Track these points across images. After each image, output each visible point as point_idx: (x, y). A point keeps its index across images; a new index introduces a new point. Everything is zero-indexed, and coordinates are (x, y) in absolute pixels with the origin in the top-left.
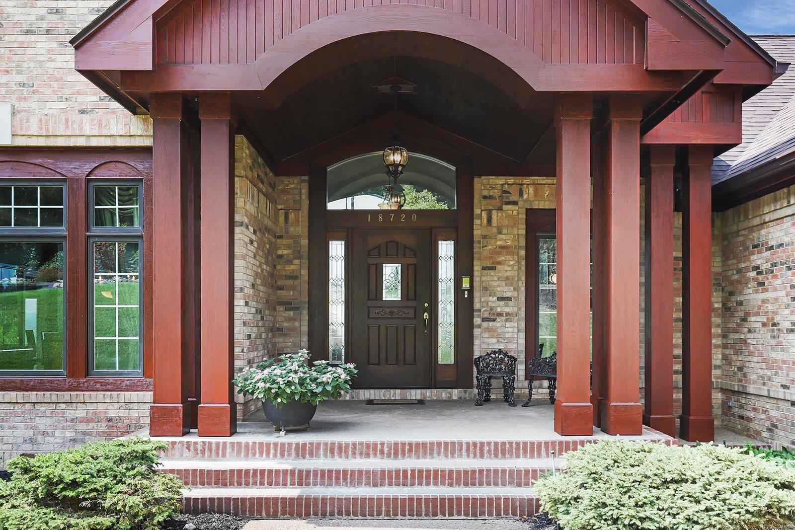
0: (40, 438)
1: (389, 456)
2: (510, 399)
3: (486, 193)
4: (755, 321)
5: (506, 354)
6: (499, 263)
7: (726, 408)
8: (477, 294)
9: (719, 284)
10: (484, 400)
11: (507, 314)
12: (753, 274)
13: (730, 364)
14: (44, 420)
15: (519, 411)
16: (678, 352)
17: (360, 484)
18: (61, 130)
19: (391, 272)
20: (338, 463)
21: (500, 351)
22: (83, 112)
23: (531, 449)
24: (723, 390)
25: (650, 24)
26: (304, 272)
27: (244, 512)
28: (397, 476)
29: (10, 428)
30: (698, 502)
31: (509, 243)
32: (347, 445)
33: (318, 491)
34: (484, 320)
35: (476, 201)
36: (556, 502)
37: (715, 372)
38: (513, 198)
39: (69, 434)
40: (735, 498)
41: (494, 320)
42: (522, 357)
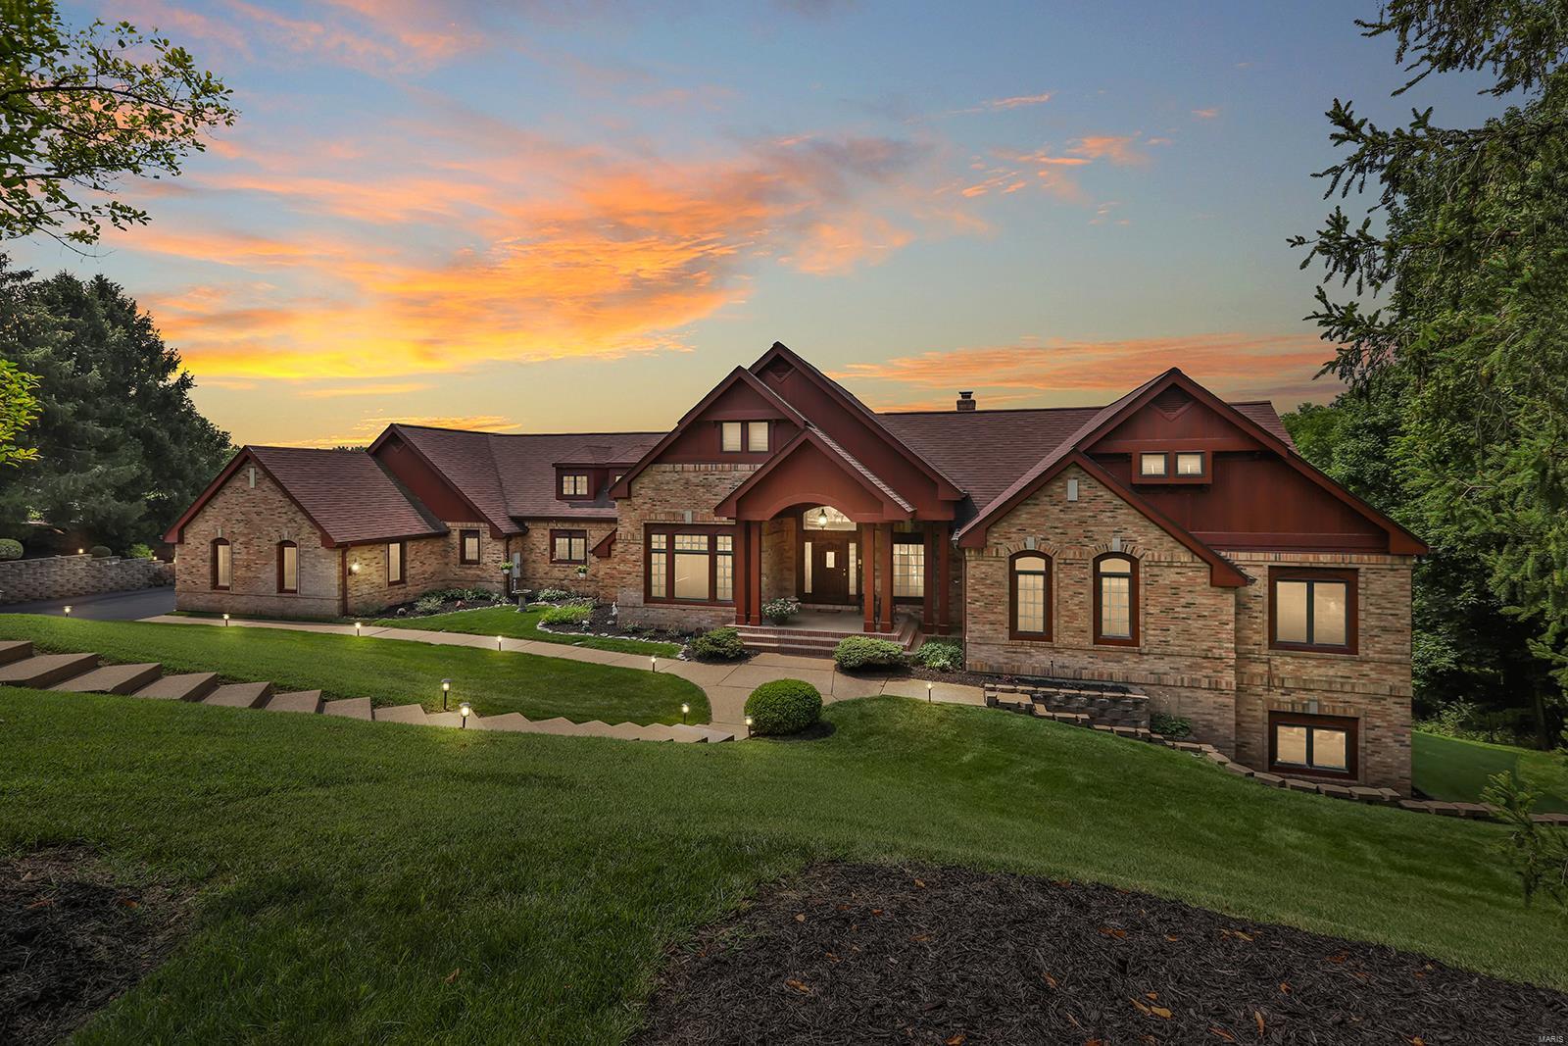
1: (807, 636)
14: (702, 616)
18: (707, 519)
19: (831, 555)
25: (885, 505)
26: (794, 557)
27: (758, 650)
29: (691, 618)
39: (709, 621)
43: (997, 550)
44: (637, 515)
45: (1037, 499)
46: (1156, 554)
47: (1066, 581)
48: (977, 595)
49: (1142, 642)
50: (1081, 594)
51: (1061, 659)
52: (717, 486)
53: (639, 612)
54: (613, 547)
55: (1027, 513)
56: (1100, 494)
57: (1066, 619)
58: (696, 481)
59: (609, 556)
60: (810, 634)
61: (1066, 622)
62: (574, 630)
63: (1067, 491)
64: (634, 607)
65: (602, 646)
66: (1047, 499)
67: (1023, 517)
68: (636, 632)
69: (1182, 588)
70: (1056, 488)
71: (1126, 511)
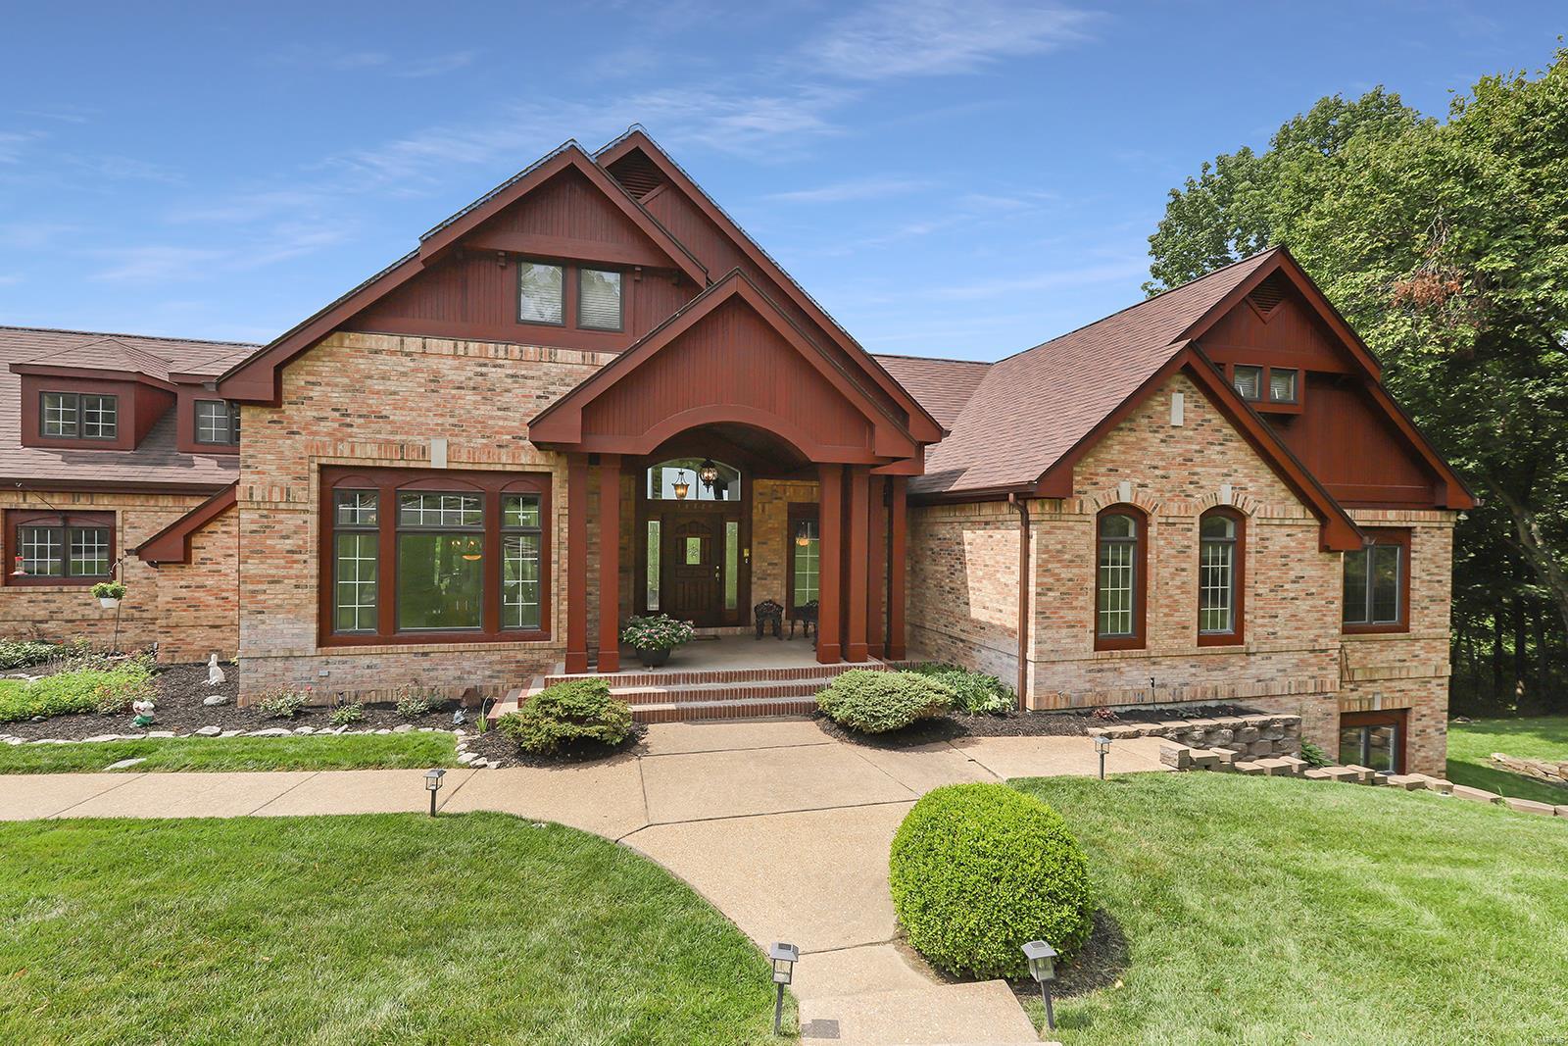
0: (465, 676)
1: (722, 681)
2: (778, 633)
3: (761, 491)
4: (931, 583)
5: (774, 604)
6: (770, 539)
7: (913, 636)
8: (754, 561)
9: (909, 555)
10: (760, 635)
11: (774, 575)
12: (929, 553)
13: (915, 608)
14: (468, 663)
15: (785, 644)
16: (885, 599)
17: (709, 699)
18: (484, 459)
19: (693, 544)
20: (692, 687)
21: (770, 601)
22: (500, 446)
23: (806, 673)
24: (911, 625)
26: (632, 545)
27: (644, 720)
28: (732, 694)
29: (443, 670)
30: (901, 702)
31: (776, 525)
32: (697, 675)
33: (685, 705)
34: (758, 579)
35: (754, 497)
36: (831, 705)
37: (907, 612)
38: (779, 495)
39: (487, 673)
40: (917, 699)
41: (766, 579)
42: (784, 605)
43: (1081, 503)
44: (300, 446)
45: (1134, 421)
46: (1269, 507)
47: (1166, 552)
48: (1051, 580)
49: (1248, 637)
50: (1183, 570)
51: (1161, 673)
52: (508, 391)
53: (301, 668)
54: (196, 541)
55: (1121, 443)
56: (1208, 417)
57: (1166, 610)
58: (459, 377)
59: (187, 559)
60: (728, 677)
61: (1166, 615)
62: (105, 729)
63: (1169, 409)
64: (287, 658)
65: (212, 761)
66: (1145, 421)
67: (1114, 450)
68: (300, 714)
69: (1292, 556)
70: (1156, 405)
71: (1236, 444)
